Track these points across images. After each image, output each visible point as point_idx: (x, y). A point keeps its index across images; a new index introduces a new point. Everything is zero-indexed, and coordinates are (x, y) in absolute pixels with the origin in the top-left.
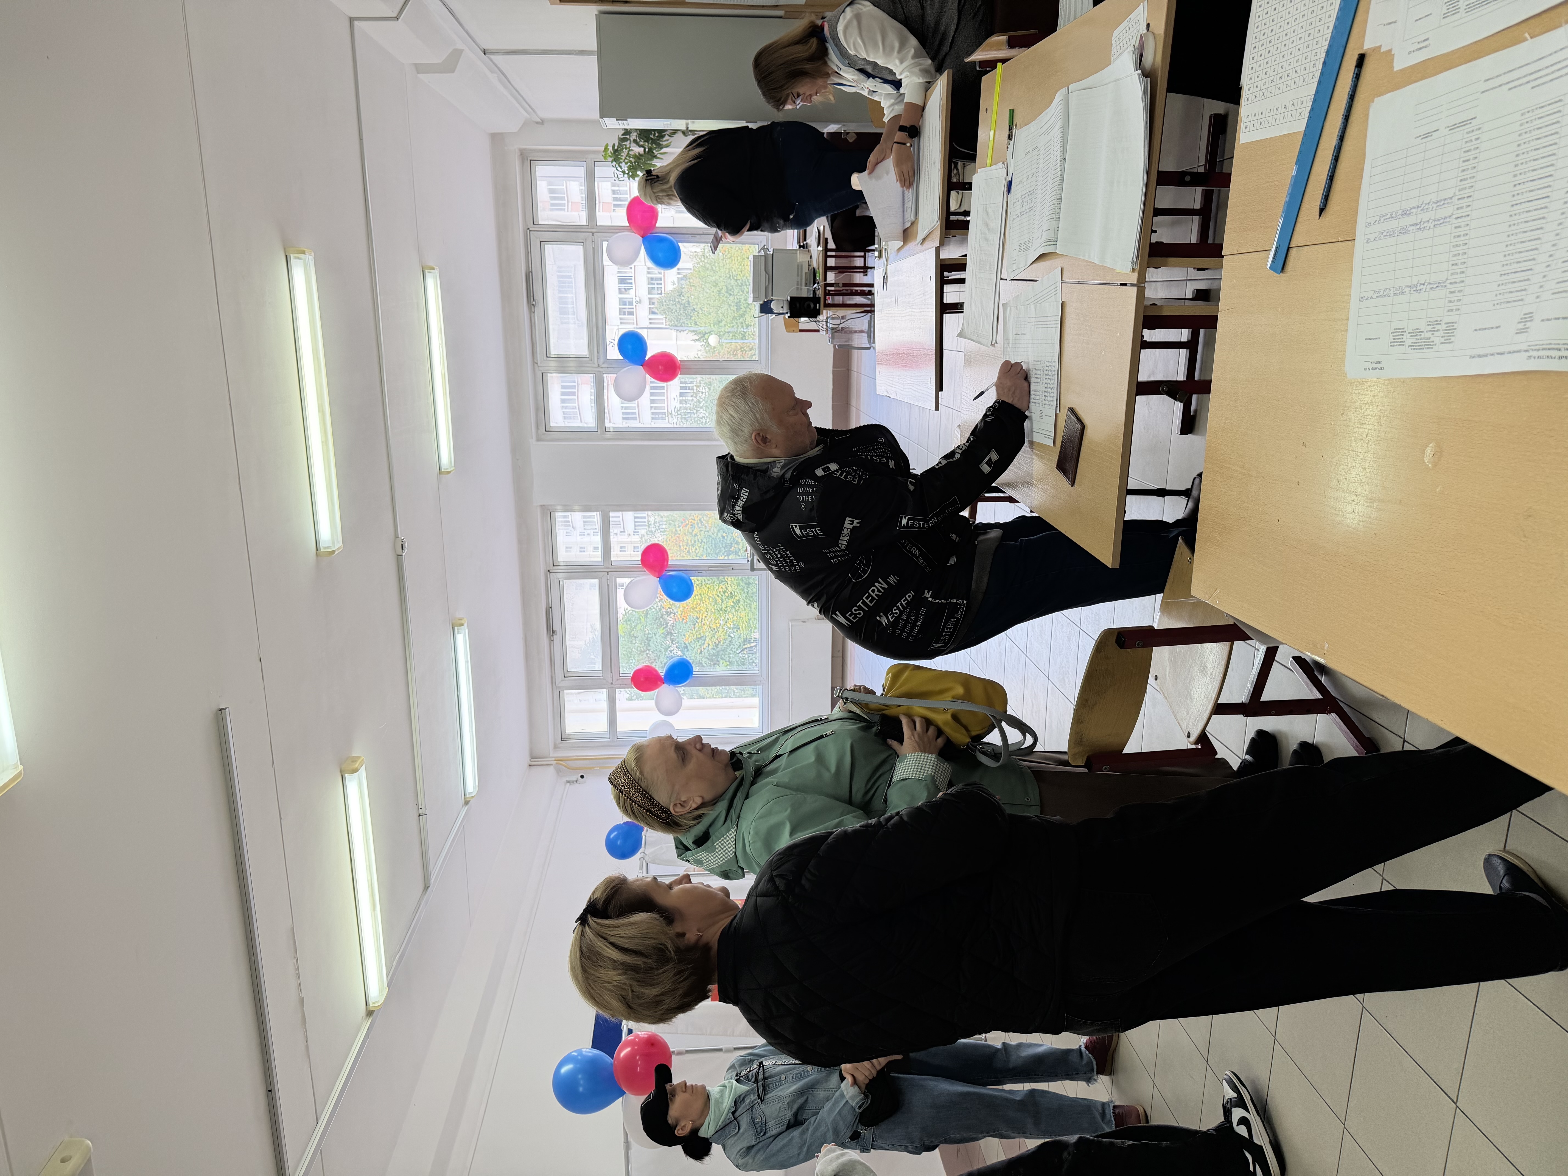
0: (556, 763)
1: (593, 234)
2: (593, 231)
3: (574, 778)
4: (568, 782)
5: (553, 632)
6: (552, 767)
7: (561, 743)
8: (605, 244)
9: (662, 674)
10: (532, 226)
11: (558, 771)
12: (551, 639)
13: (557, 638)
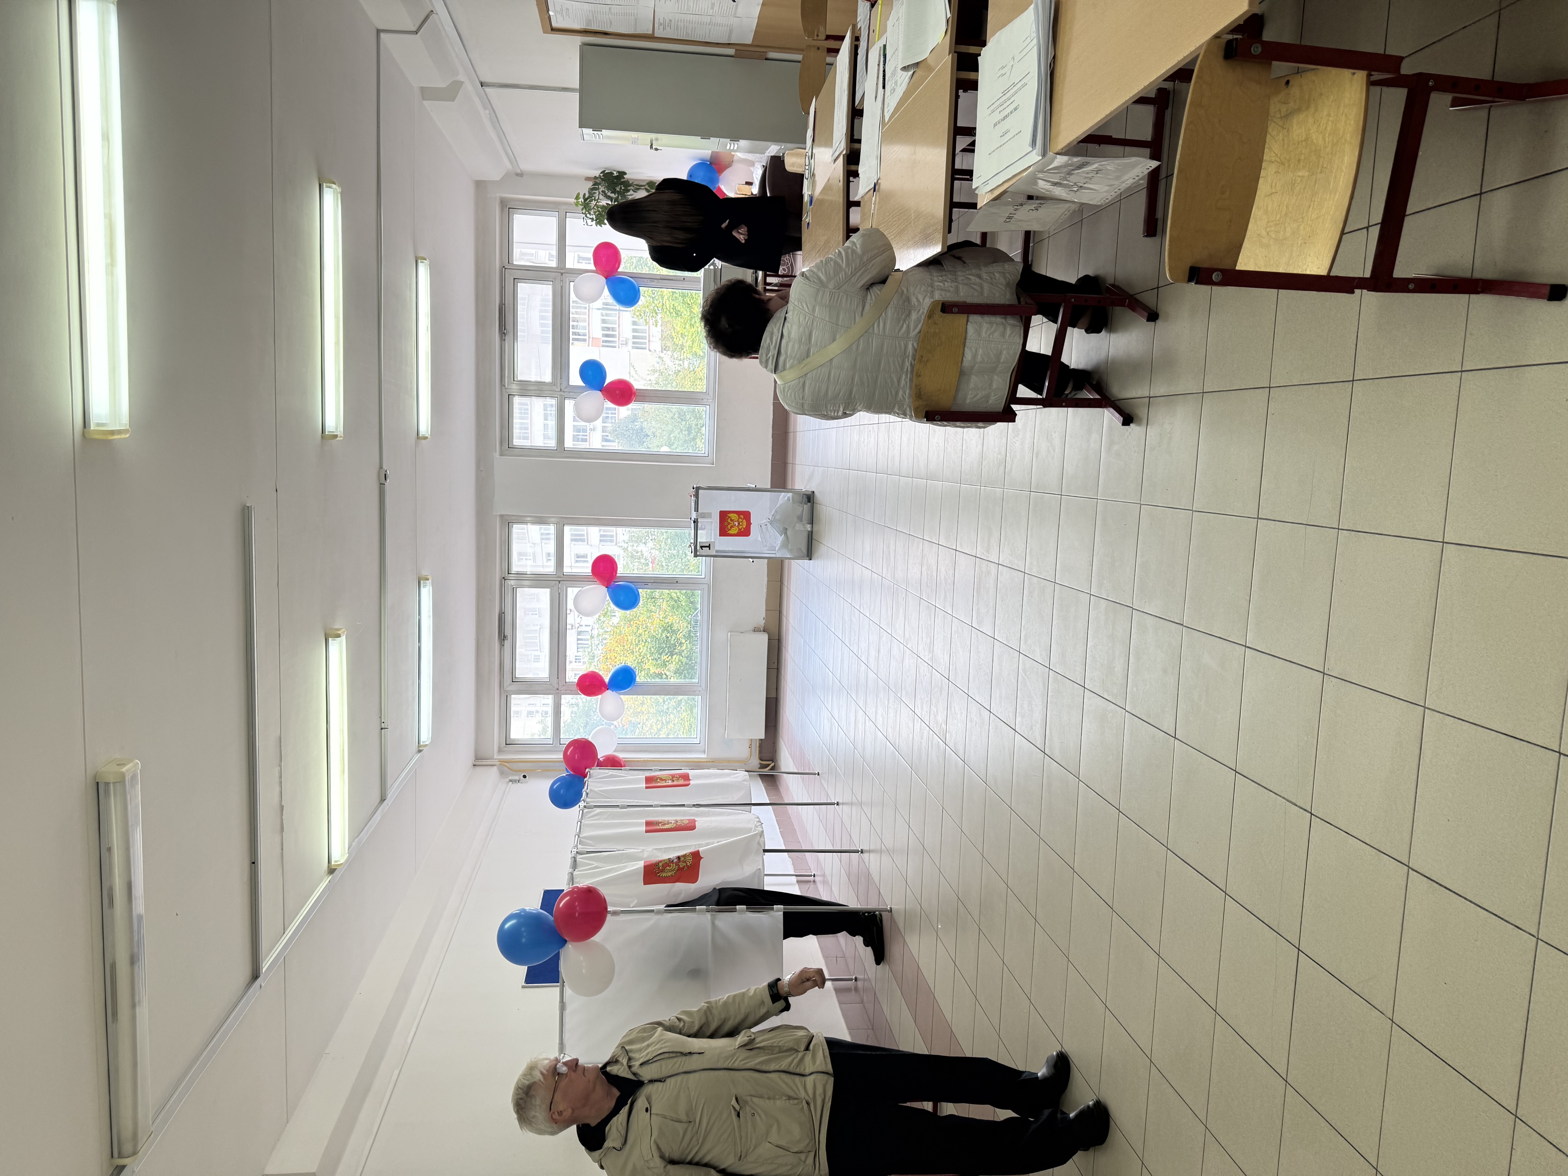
0: (500, 764)
1: (562, 274)
2: (562, 271)
3: (517, 778)
4: (511, 781)
5: (504, 637)
6: (495, 767)
7: (505, 747)
8: (572, 284)
9: (607, 680)
10: (507, 266)
11: (502, 773)
12: (501, 643)
13: (507, 643)
